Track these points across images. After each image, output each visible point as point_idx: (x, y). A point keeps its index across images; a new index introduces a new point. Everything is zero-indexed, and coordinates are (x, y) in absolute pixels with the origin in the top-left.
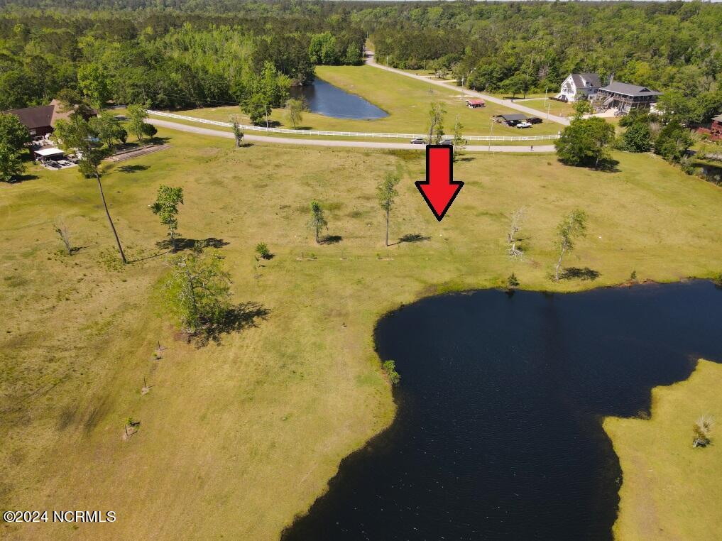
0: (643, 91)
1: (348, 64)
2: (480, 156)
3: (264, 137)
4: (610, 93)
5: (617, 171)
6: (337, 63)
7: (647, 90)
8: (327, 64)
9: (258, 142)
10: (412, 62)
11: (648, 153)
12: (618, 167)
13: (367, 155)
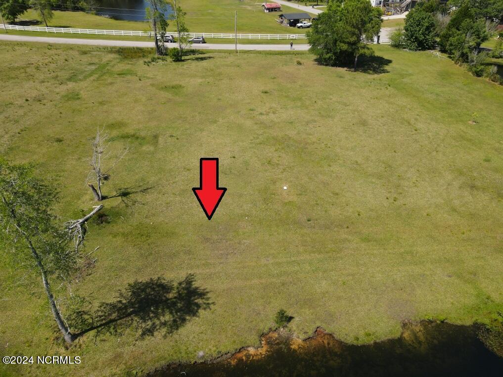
2: (223, 54)
5: (384, 71)
11: (432, 51)
12: (386, 68)
13: (85, 53)
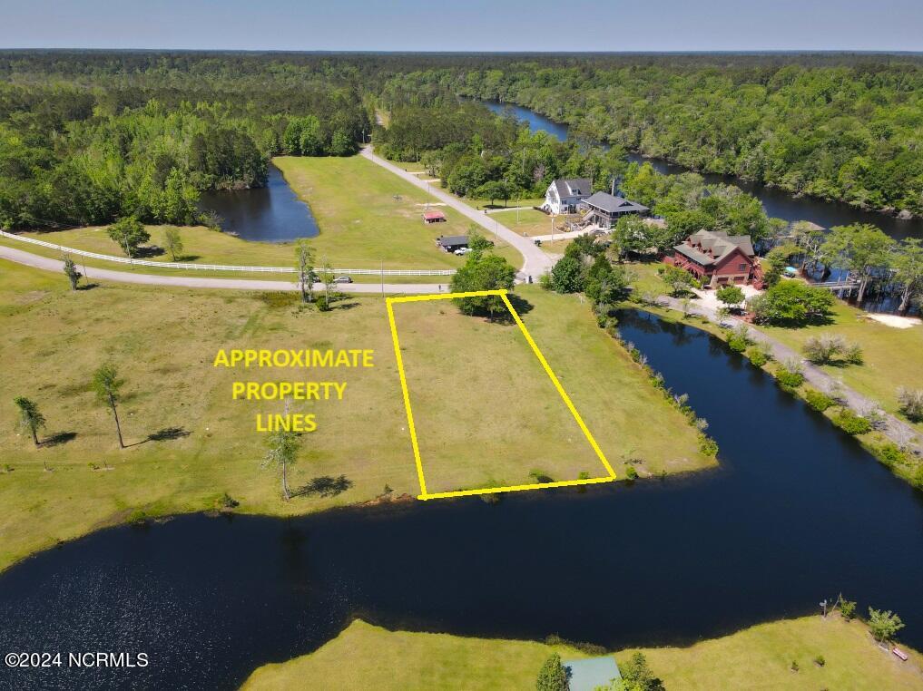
0: (623, 205)
1: (334, 155)
2: (369, 300)
3: (124, 273)
4: (590, 206)
6: (320, 153)
7: (628, 204)
8: (307, 154)
9: (107, 281)
10: (409, 153)
11: (578, 295)
13: (230, 300)
